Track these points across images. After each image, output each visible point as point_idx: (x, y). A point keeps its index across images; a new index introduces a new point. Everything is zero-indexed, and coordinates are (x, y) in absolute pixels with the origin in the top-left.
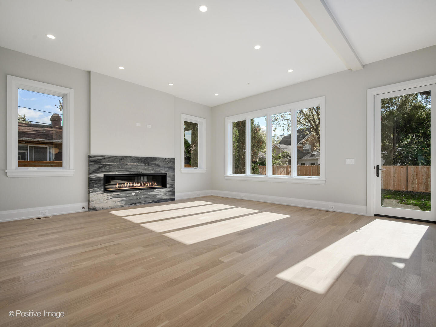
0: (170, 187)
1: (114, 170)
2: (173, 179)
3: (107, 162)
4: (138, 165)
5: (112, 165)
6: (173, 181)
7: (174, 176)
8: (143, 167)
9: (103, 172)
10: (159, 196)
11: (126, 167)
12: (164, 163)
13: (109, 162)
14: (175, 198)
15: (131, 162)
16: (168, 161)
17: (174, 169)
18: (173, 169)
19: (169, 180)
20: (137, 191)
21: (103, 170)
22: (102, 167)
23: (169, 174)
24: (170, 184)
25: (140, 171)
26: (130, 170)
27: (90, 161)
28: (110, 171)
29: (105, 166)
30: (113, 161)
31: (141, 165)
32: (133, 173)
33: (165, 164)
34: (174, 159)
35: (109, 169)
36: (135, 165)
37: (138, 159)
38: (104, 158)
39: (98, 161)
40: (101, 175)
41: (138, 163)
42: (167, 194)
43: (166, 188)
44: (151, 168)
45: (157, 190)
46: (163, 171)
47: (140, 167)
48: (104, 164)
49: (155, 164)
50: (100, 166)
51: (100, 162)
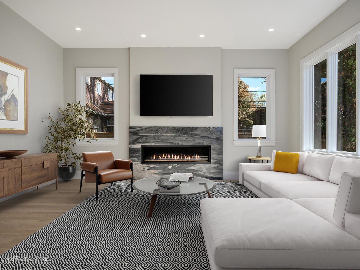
0: (215, 163)
1: (150, 141)
2: (220, 153)
3: (144, 133)
4: (175, 136)
5: (148, 136)
6: (220, 156)
7: (222, 149)
8: (181, 138)
9: (141, 143)
10: (200, 173)
11: (162, 138)
12: (207, 133)
13: (146, 132)
14: (222, 178)
15: (167, 133)
16: (212, 131)
17: (222, 140)
18: (220, 140)
19: (214, 155)
20: (174, 165)
21: (140, 141)
22: (140, 138)
23: (214, 146)
24: (216, 159)
25: (177, 142)
26: (166, 141)
27: (131, 133)
28: (147, 143)
29: (142, 137)
30: (149, 132)
31: (179, 136)
32: (170, 144)
33: (209, 134)
34: (222, 128)
35: (146, 140)
36: (172, 136)
37: (176, 130)
38: (142, 130)
39: (136, 132)
40: (139, 146)
41: (175, 133)
42: (212, 171)
43: (210, 163)
44: (190, 139)
45: (197, 165)
46: (206, 143)
47: (178, 138)
48: (142, 136)
49: (196, 135)
50: (138, 137)
51: (137, 134)
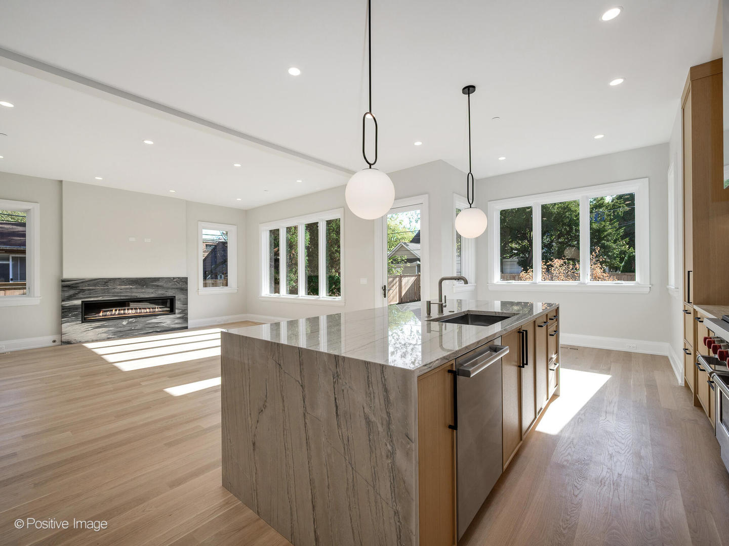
0: (180, 313)
1: (96, 295)
2: (186, 303)
3: (86, 286)
4: (131, 288)
5: (93, 290)
6: (185, 306)
7: (187, 299)
8: (140, 290)
9: (81, 298)
10: (163, 325)
11: (113, 291)
12: (171, 284)
13: (89, 285)
14: (187, 327)
15: (120, 285)
16: (176, 281)
17: (187, 290)
18: (184, 290)
19: (178, 304)
20: (130, 320)
21: (80, 295)
22: (79, 293)
23: (179, 296)
24: (179, 309)
25: (134, 294)
26: (119, 294)
27: (63, 286)
28: (91, 297)
29: (83, 291)
30: (95, 285)
31: (137, 288)
32: (124, 298)
33: (172, 285)
34: (187, 278)
35: (90, 294)
36: (127, 289)
37: (132, 281)
38: (83, 282)
39: (73, 285)
40: (78, 302)
41: (131, 285)
42: (176, 322)
43: (175, 314)
44: (151, 290)
45: (160, 316)
46: (170, 293)
47: (135, 290)
48: (83, 289)
49: (158, 286)
50: (76, 291)
51: (76, 287)
